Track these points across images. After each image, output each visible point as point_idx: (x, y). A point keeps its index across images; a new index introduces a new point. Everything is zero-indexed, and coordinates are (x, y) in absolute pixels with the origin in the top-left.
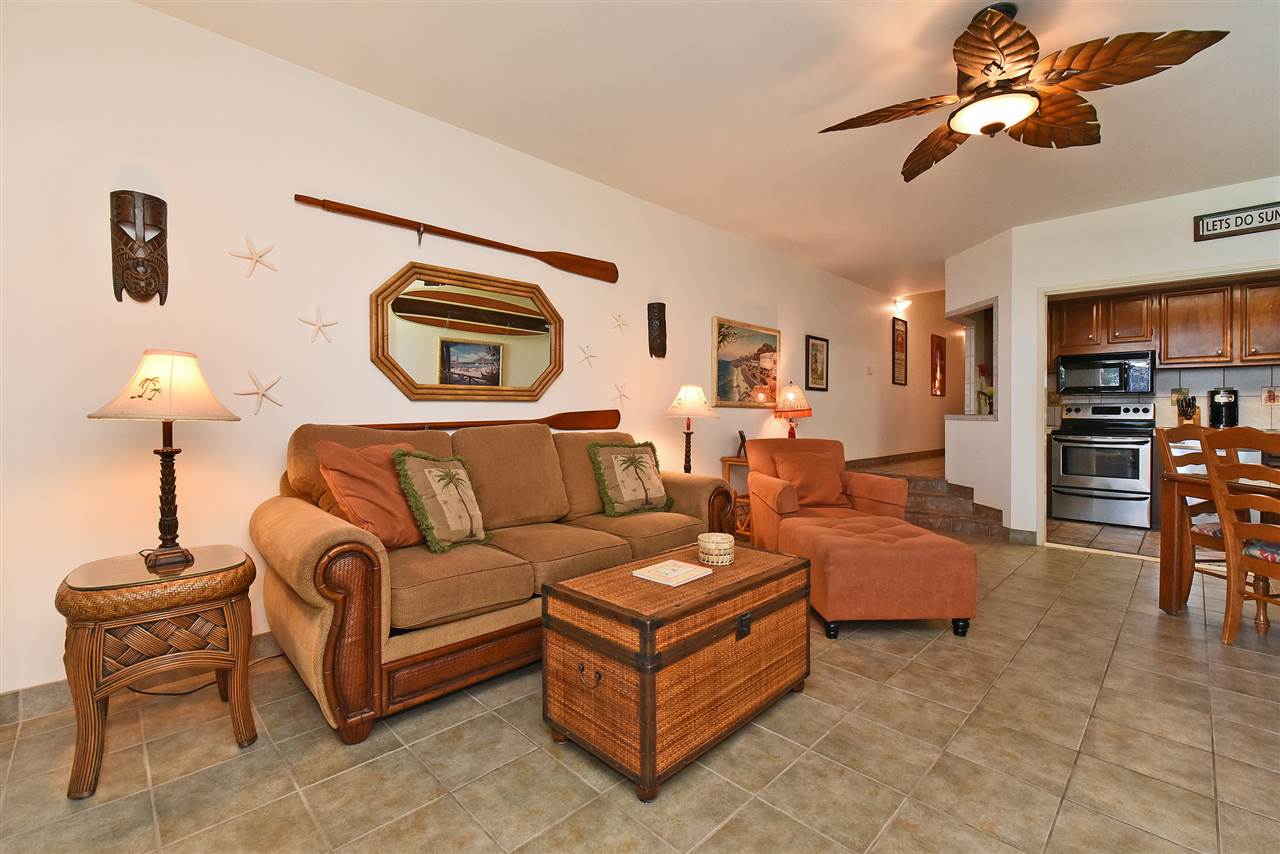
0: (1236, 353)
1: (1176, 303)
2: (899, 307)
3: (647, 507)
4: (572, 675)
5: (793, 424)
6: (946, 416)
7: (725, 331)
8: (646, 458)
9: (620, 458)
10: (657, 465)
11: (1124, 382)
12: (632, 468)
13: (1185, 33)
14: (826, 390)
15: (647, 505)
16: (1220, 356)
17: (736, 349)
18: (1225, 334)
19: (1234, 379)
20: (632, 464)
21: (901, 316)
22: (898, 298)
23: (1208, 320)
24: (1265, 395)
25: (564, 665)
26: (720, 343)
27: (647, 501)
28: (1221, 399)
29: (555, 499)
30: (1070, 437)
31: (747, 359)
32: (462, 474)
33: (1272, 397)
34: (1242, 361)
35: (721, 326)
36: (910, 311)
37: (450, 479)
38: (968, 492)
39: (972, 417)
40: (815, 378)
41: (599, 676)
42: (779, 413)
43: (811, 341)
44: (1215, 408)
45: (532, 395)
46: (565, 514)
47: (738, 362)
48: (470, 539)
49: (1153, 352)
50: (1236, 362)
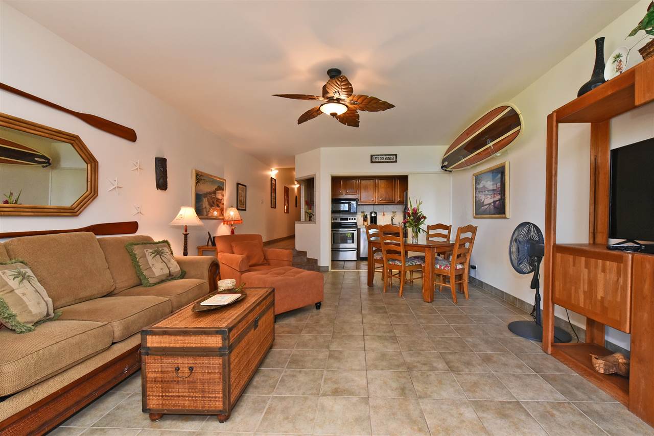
0: (377, 201)
1: (364, 182)
2: (273, 173)
3: (171, 277)
4: (172, 376)
5: (233, 227)
6: (296, 222)
7: (200, 178)
8: (166, 249)
9: (150, 251)
10: (172, 254)
11: (350, 209)
12: (158, 256)
13: (386, 102)
14: (245, 210)
15: (170, 277)
16: (373, 201)
17: (206, 188)
18: (374, 194)
19: (376, 209)
20: (158, 254)
21: (274, 177)
22: (273, 169)
23: (370, 189)
24: (382, 214)
25: (162, 372)
26: (197, 183)
27: (170, 275)
28: (373, 215)
29: (106, 281)
31: (210, 193)
32: (29, 272)
33: (384, 215)
35: (197, 175)
36: (277, 175)
37: (24, 277)
38: (305, 253)
39: (305, 222)
40: (241, 206)
41: (191, 369)
42: (226, 222)
43: (239, 186)
44: (371, 217)
45: (72, 212)
46: (112, 289)
47: (206, 195)
48: (47, 319)
49: (357, 199)
50: (377, 203)
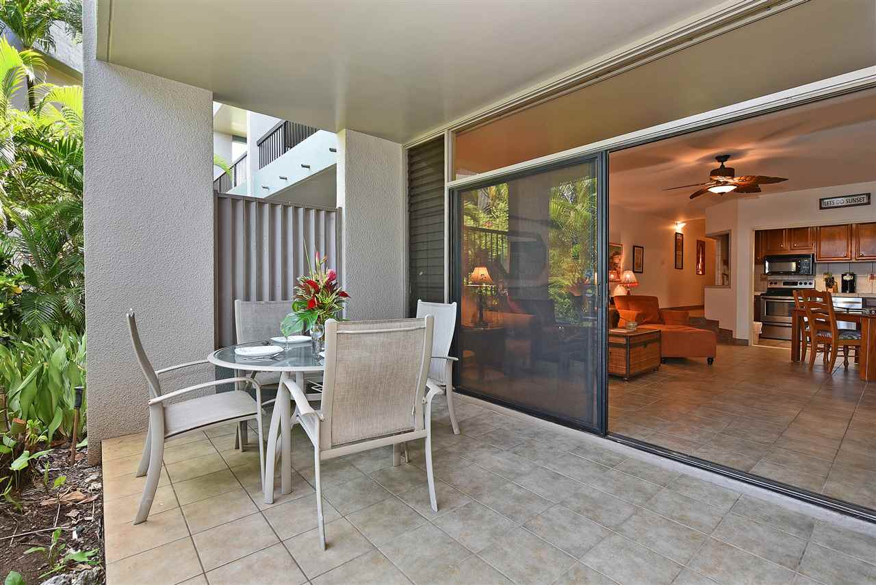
0: (853, 256)
1: (827, 230)
2: (679, 227)
6: (706, 287)
11: (798, 269)
14: (643, 273)
16: (846, 257)
18: (848, 246)
19: (853, 268)
21: (680, 232)
22: (678, 222)
23: (840, 239)
24: (869, 276)
28: (847, 278)
30: (770, 297)
33: (872, 278)
34: (856, 260)
36: (685, 229)
38: (716, 323)
39: (718, 287)
40: (637, 268)
43: (636, 248)
44: (844, 282)
49: (813, 255)
50: (854, 261)
